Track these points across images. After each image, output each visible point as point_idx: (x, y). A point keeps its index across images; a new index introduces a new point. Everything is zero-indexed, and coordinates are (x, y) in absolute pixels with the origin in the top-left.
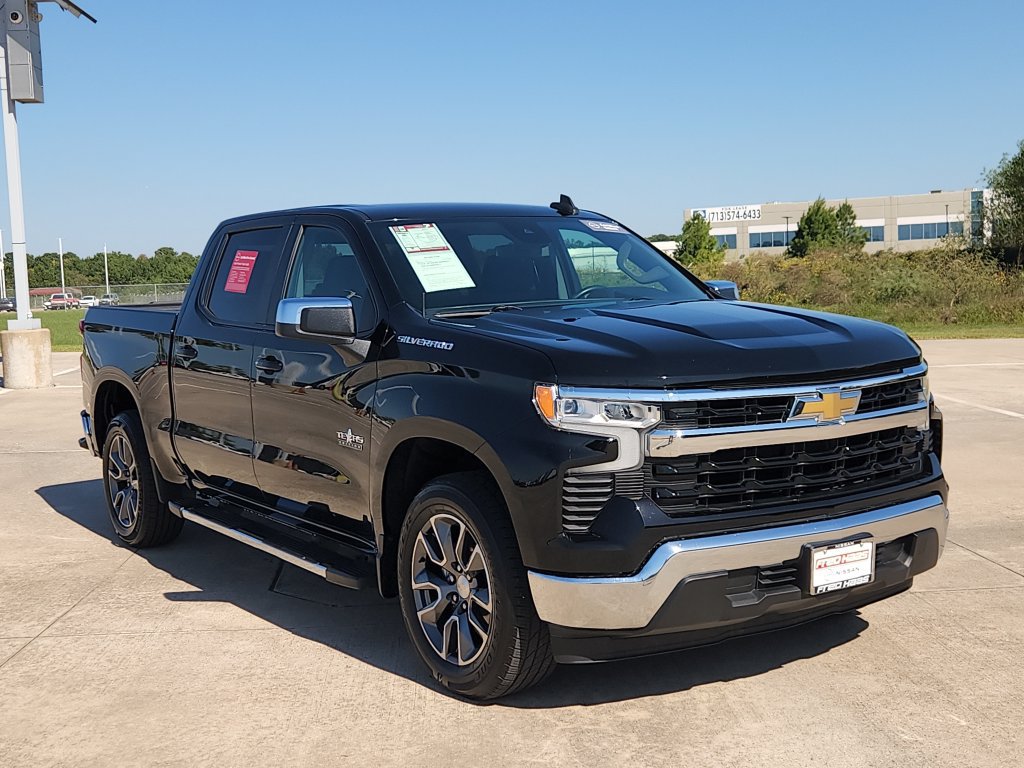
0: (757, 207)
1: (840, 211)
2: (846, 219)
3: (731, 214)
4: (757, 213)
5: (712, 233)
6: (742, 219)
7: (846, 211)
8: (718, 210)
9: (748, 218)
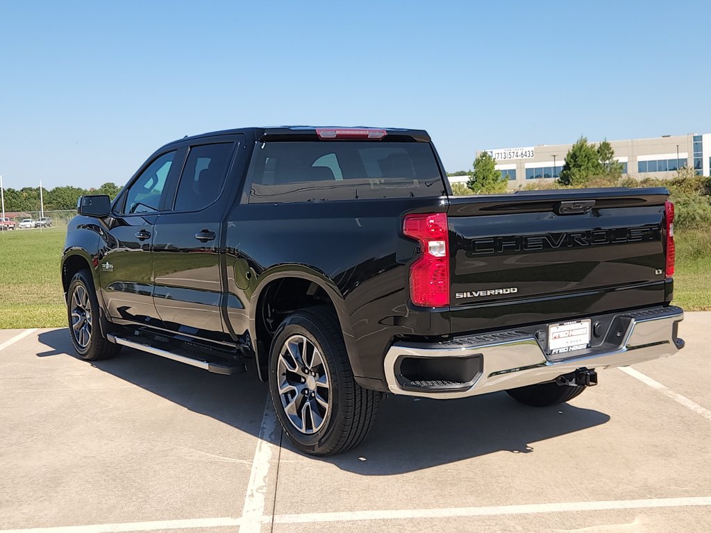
0: (532, 149)
1: (600, 147)
2: (606, 155)
3: (512, 154)
4: (531, 153)
5: (497, 168)
6: (520, 158)
7: (605, 149)
8: (502, 151)
9: (525, 157)
